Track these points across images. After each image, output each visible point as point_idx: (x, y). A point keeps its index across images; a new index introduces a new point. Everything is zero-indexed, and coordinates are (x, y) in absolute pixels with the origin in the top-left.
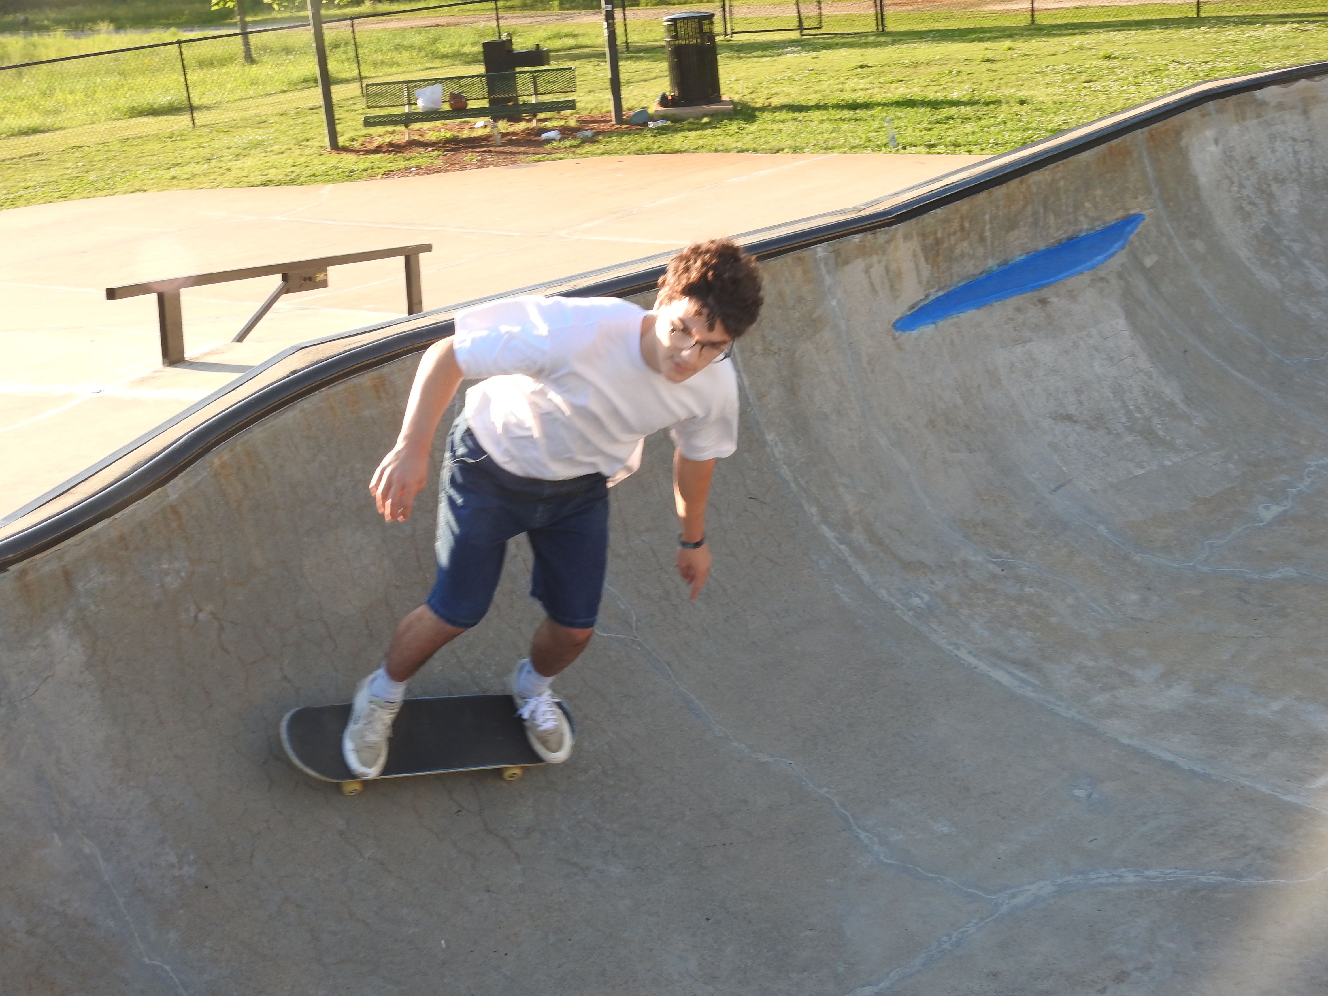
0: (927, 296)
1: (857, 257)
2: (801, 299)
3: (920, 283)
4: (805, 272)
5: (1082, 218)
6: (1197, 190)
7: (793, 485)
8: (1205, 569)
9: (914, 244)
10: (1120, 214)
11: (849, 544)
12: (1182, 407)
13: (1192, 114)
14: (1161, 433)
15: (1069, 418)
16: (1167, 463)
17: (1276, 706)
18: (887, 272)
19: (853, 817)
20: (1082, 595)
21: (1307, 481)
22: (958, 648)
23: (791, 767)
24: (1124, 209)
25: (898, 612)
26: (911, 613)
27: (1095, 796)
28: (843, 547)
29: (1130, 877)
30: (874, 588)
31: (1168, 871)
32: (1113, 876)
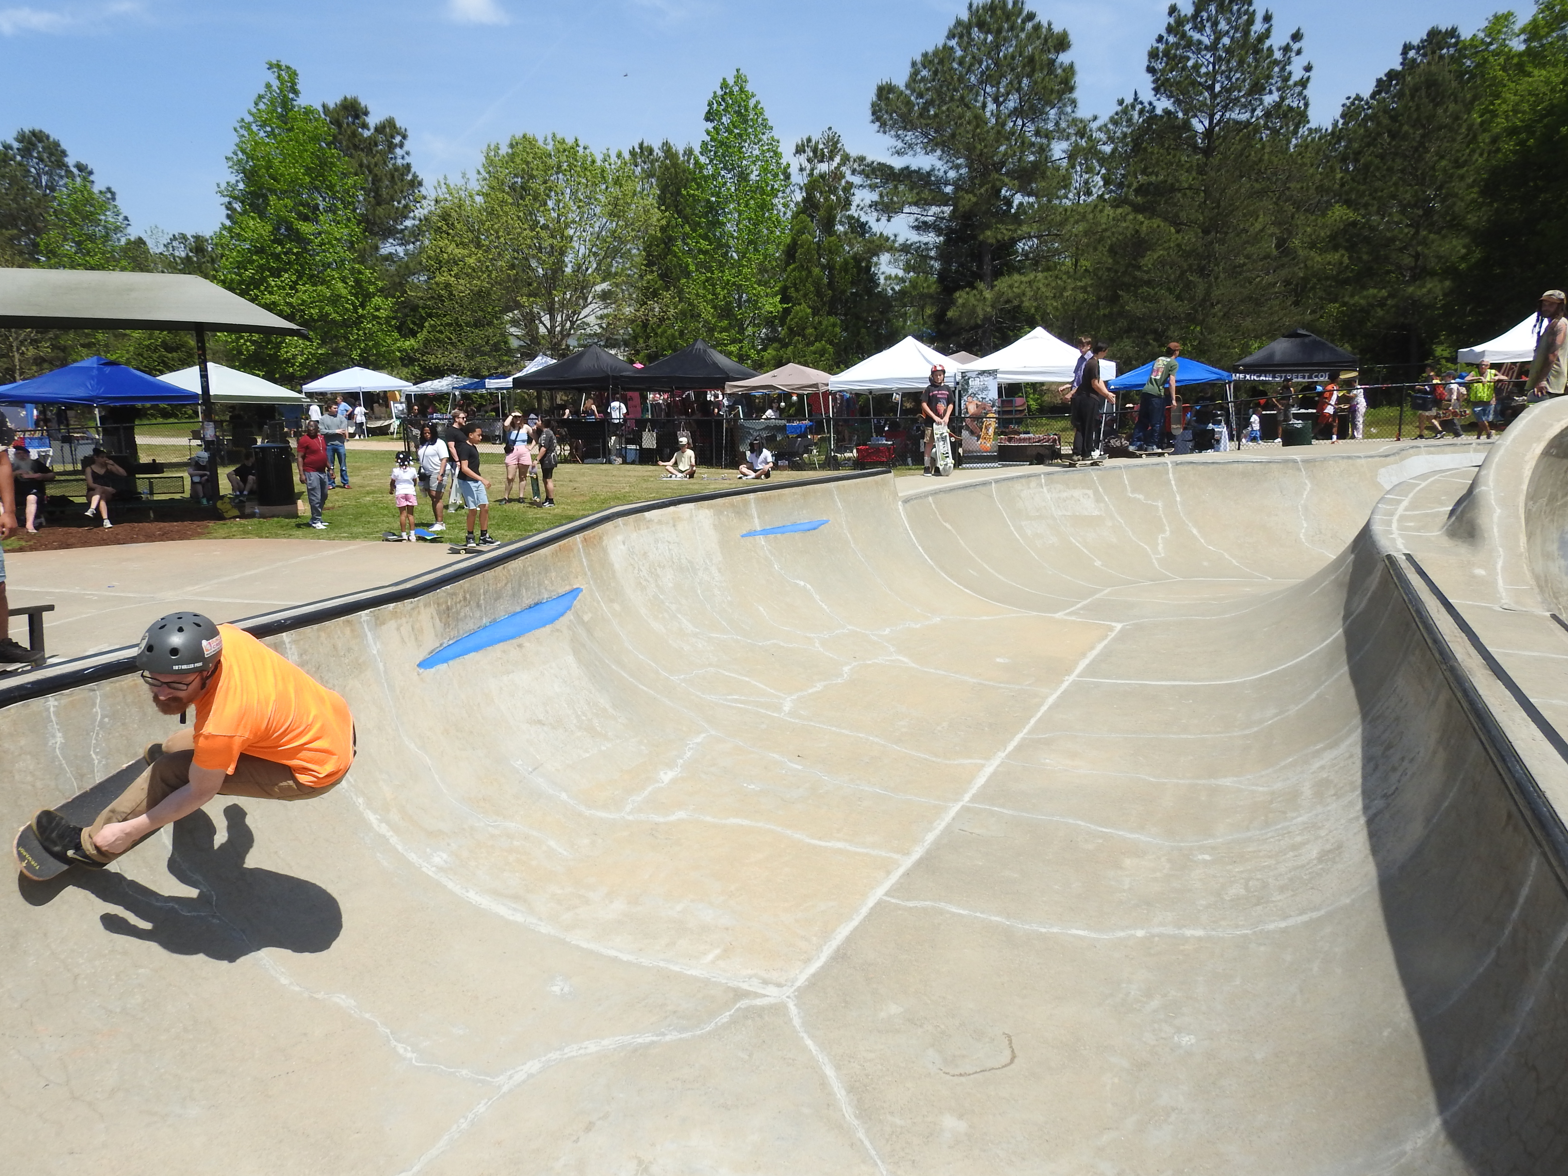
0: (441, 645)
1: (391, 619)
2: (349, 650)
3: (436, 636)
4: (352, 631)
6: (613, 572)
8: (630, 818)
9: (432, 610)
10: (568, 588)
11: (388, 822)
12: (610, 710)
14: (598, 729)
15: (540, 722)
16: (603, 748)
17: (679, 907)
18: (413, 629)
19: (392, 1033)
20: (552, 843)
21: (688, 754)
22: (467, 891)
23: (343, 1000)
24: (570, 585)
25: (424, 869)
26: (434, 869)
27: (566, 989)
28: (384, 825)
29: (592, 1047)
30: (405, 854)
31: (617, 1039)
32: (581, 1048)
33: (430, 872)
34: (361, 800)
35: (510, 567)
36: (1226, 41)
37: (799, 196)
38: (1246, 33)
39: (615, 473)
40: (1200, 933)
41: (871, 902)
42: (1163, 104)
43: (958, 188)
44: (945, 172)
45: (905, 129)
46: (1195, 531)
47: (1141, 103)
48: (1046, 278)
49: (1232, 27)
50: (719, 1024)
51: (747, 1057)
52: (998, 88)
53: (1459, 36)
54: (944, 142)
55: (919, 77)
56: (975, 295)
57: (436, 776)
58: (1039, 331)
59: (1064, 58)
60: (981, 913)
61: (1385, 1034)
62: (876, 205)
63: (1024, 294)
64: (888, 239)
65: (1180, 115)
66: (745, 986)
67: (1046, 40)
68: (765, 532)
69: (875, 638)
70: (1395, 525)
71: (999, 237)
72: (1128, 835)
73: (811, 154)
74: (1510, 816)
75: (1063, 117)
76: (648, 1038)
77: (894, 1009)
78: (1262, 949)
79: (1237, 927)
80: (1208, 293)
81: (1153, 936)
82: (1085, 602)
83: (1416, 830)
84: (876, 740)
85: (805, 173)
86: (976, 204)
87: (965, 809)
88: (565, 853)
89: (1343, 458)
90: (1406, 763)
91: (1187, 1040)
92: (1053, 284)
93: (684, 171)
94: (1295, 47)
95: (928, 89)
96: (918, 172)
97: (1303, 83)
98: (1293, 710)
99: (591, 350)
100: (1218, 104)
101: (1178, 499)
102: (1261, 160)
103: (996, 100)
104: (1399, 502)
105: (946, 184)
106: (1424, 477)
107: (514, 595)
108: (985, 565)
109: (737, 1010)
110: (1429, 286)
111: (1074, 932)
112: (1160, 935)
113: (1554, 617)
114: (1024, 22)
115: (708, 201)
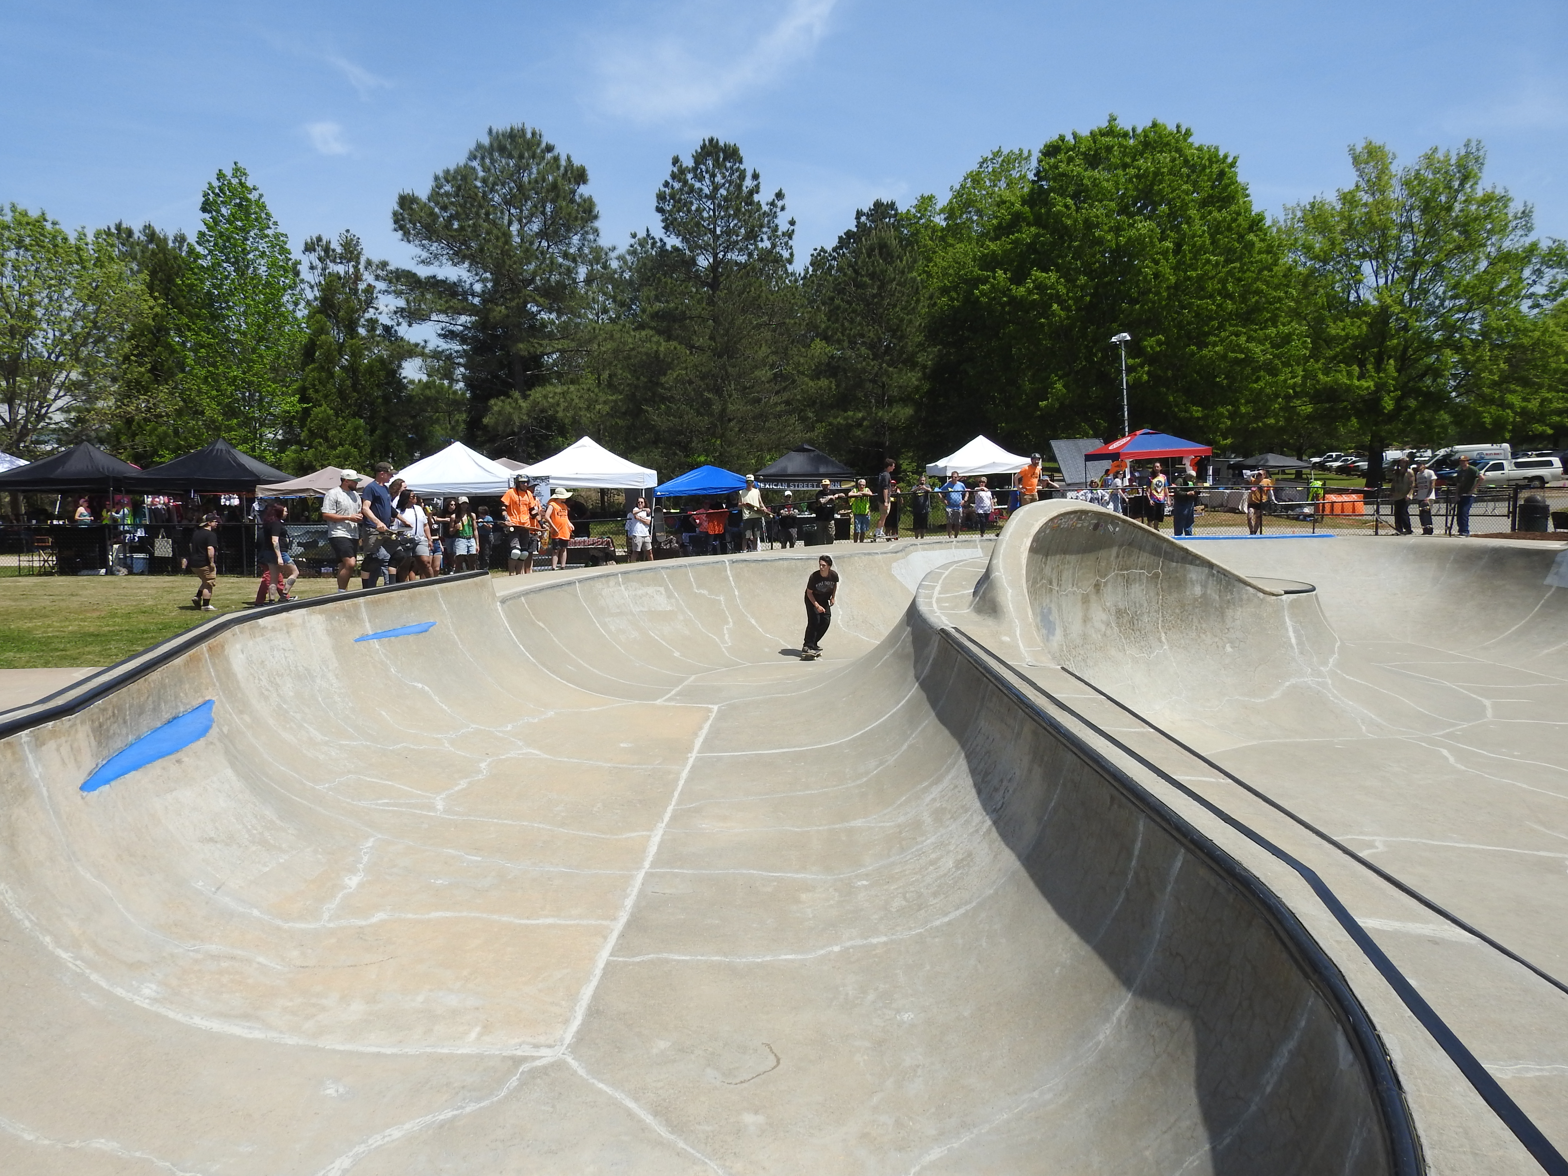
0: (97, 765)
1: (51, 739)
2: (12, 775)
3: (93, 756)
4: (14, 753)
5: (179, 704)
6: (238, 682)
7: (27, 923)
8: (331, 925)
9: (87, 728)
10: (200, 701)
11: (83, 960)
12: (278, 822)
13: (227, 634)
14: (272, 842)
15: (211, 840)
16: (281, 861)
17: (420, 998)
18: (72, 748)
19: (172, 1164)
20: (261, 959)
21: (365, 859)
22: (192, 1018)
23: (101, 1144)
24: (203, 697)
25: (137, 1003)
26: (147, 1001)
27: (341, 1090)
28: (78, 962)
29: (396, 1133)
30: (111, 989)
31: (417, 1121)
32: (384, 1137)
33: (145, 1004)
34: (48, 939)
35: (150, 680)
36: (723, 192)
37: (310, 295)
38: (739, 187)
39: (124, 585)
40: (883, 939)
41: (601, 964)
42: (673, 241)
43: (484, 301)
44: (471, 285)
45: (430, 239)
46: (753, 622)
47: (653, 238)
48: (578, 391)
49: (727, 181)
50: (511, 1088)
51: (551, 1110)
52: (521, 211)
53: (896, 210)
54: (471, 255)
55: (443, 191)
56: (510, 403)
57: (120, 906)
58: (586, 440)
59: (584, 190)
60: (702, 955)
61: (1057, 971)
62: (402, 312)
63: (558, 405)
64: (418, 344)
65: (687, 252)
66: (519, 1053)
67: (566, 171)
68: (377, 636)
69: (501, 735)
70: (935, 606)
71: (532, 350)
72: (796, 876)
73: (323, 253)
74: (1112, 798)
75: (586, 243)
76: (448, 1114)
77: (662, 1045)
78: (937, 940)
79: (910, 929)
80: (724, 410)
81: (848, 949)
82: (678, 689)
83: (1030, 829)
84: (541, 826)
85: (316, 272)
86: (507, 316)
87: (649, 875)
88: (279, 967)
89: (865, 554)
90: (1005, 783)
91: (907, 1017)
92: (586, 396)
93: (175, 258)
94: (780, 204)
95: (452, 203)
96: (444, 282)
97: (790, 235)
98: (891, 760)
99: (82, 447)
100: (720, 245)
101: (737, 593)
102: (759, 296)
103: (520, 221)
104: (934, 587)
105: (473, 295)
106: (945, 567)
107: (154, 710)
108: (579, 660)
109: (523, 1073)
110: (894, 411)
111: (784, 957)
112: (852, 947)
113: (1063, 668)
114: (542, 151)
115: (209, 293)
